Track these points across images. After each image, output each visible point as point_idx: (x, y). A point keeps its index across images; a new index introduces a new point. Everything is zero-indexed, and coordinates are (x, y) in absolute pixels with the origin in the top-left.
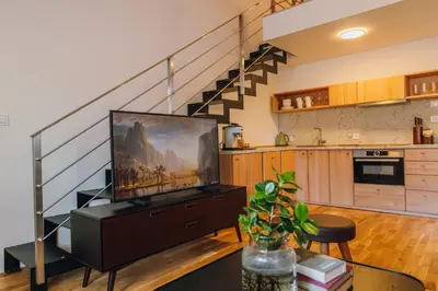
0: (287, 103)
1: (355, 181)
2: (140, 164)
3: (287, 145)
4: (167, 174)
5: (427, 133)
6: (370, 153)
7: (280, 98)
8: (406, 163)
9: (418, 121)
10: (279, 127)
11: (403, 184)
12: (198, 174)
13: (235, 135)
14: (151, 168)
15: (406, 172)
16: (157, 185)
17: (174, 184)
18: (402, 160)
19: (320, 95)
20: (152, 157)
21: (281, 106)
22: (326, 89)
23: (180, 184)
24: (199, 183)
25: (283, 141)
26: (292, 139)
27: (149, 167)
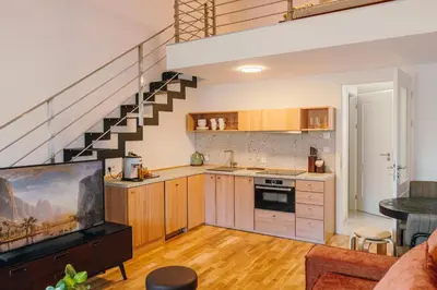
0: (202, 123)
1: (256, 207)
2: (5, 219)
3: (202, 164)
4: (39, 224)
5: (319, 163)
6: (268, 181)
7: (195, 117)
8: (297, 193)
9: (313, 150)
10: (195, 144)
11: (294, 212)
12: (78, 219)
13: (134, 166)
14: (18, 221)
15: (297, 201)
16: (26, 237)
17: (47, 233)
18: (293, 189)
19: (231, 118)
20: (20, 210)
21: (196, 125)
22: (236, 114)
23: (55, 232)
24: (78, 227)
25: (199, 160)
26: (207, 158)
27: (16, 221)
